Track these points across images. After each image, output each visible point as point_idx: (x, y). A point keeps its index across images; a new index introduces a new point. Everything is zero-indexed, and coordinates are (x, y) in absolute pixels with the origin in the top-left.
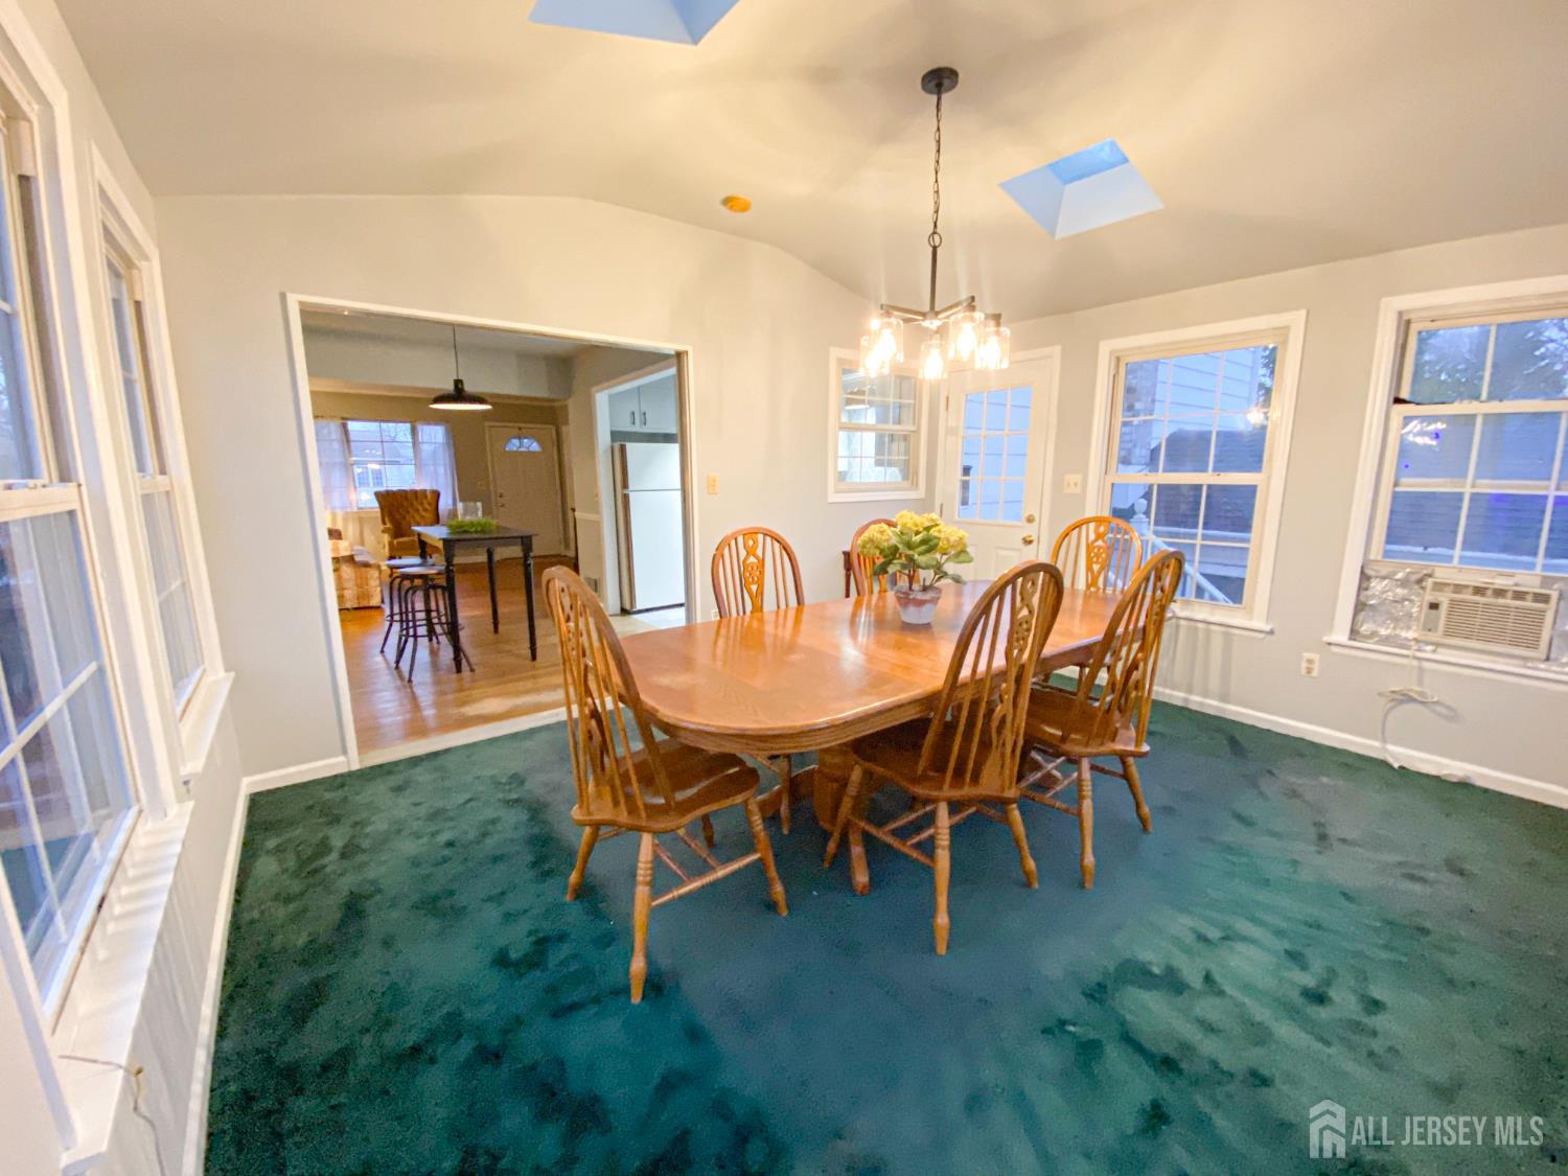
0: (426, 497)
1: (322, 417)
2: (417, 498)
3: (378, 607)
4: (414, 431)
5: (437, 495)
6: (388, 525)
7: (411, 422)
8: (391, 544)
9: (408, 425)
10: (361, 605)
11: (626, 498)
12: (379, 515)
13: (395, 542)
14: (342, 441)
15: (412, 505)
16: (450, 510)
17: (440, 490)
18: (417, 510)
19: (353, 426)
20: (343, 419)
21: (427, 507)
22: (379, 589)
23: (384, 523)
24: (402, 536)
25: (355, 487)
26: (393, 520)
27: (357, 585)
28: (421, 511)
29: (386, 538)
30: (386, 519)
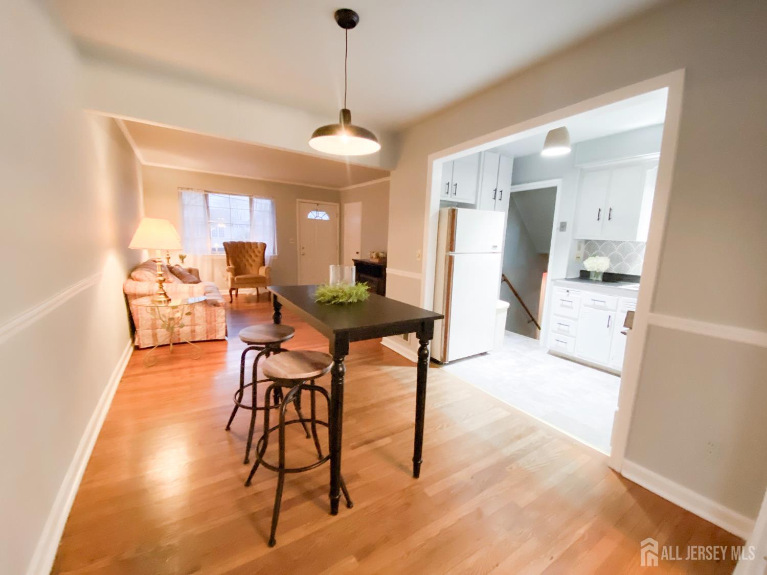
0: (257, 247)
1: (192, 189)
2: (251, 247)
3: (224, 340)
4: (251, 201)
5: (264, 246)
6: (232, 266)
7: (250, 196)
8: (233, 280)
9: (247, 199)
10: (209, 339)
11: (450, 261)
12: (225, 258)
13: (235, 279)
14: (204, 206)
15: (247, 252)
16: (271, 256)
17: (266, 243)
18: (251, 256)
19: (211, 197)
20: (205, 191)
21: (258, 254)
22: (224, 324)
23: (228, 265)
24: (239, 274)
25: (211, 238)
26: (235, 263)
27: (207, 322)
28: (253, 256)
29: (230, 275)
30: (230, 263)
